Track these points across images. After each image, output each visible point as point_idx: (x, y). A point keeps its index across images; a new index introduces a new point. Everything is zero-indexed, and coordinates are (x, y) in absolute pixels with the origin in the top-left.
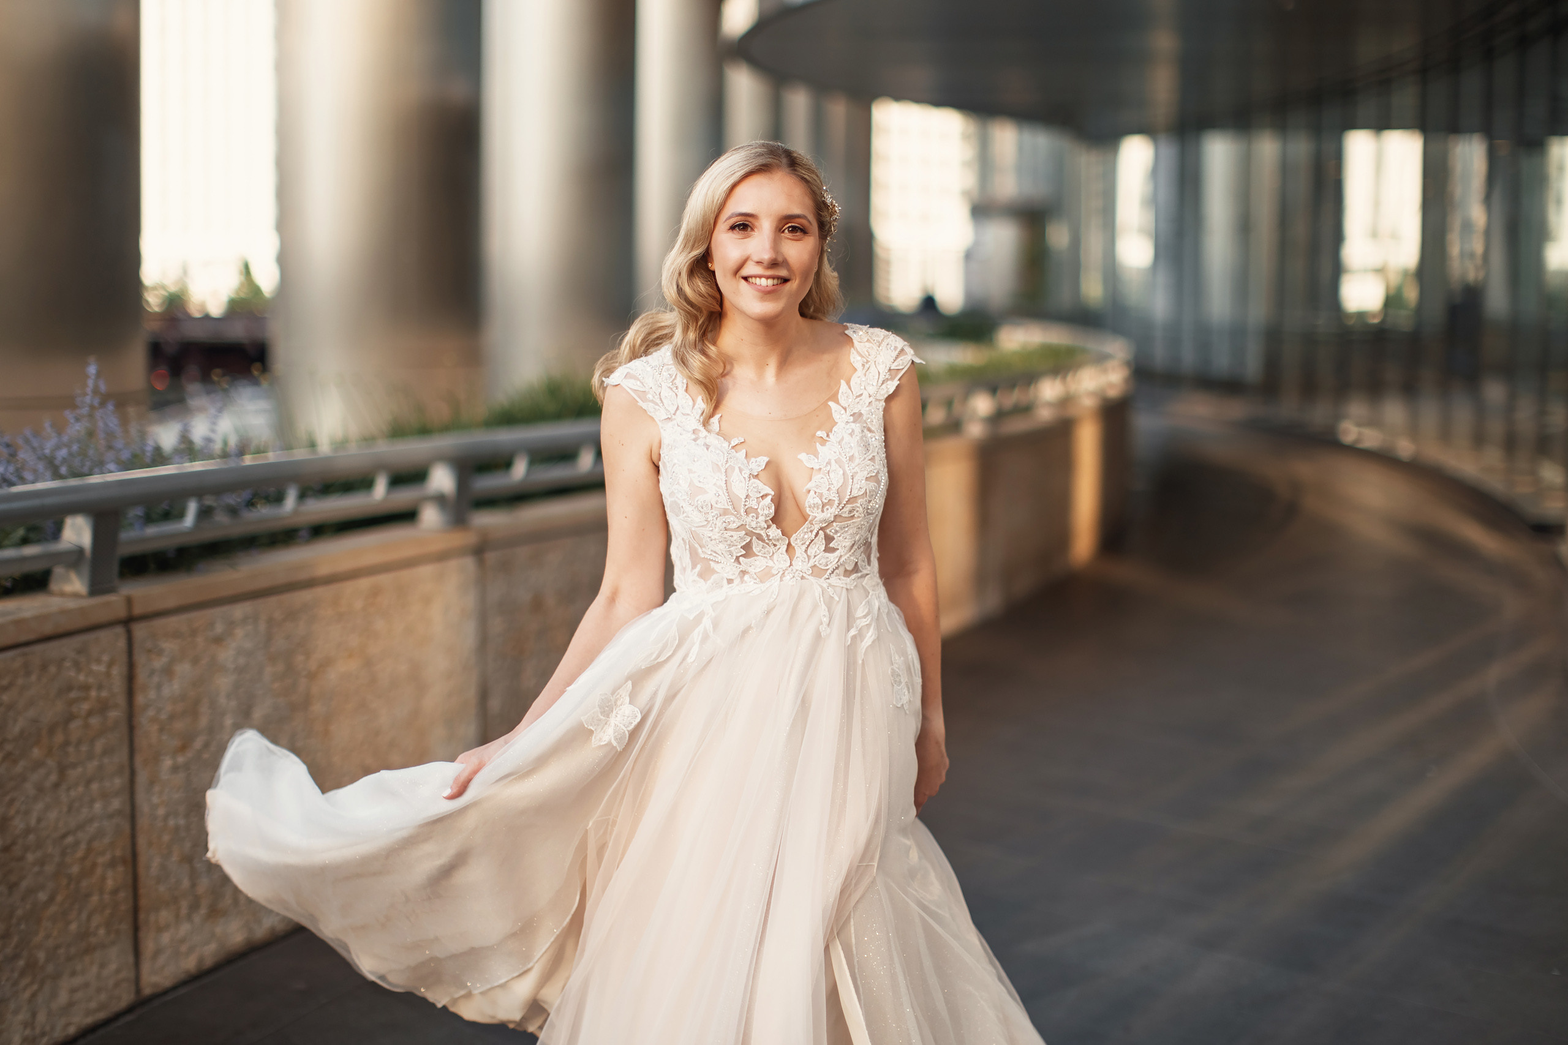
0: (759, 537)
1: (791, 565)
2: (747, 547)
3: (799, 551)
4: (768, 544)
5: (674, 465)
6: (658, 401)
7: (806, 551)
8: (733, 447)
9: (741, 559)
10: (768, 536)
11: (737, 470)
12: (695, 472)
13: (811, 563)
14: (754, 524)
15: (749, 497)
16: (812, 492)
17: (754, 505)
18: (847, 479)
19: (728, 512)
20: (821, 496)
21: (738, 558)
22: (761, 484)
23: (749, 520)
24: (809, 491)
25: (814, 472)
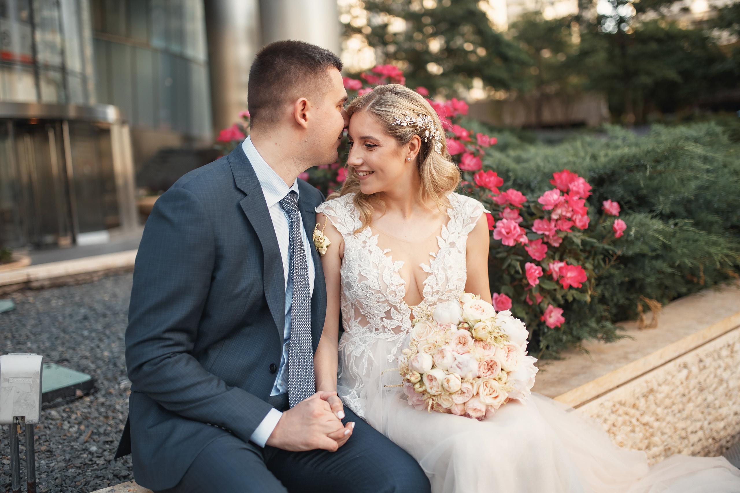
0: (396, 308)
2: (388, 313)
4: (400, 312)
5: (350, 261)
6: (344, 223)
8: (385, 254)
9: (384, 319)
10: (401, 308)
11: (387, 268)
12: (362, 267)
14: (393, 300)
15: (392, 284)
16: (427, 285)
17: (394, 288)
18: (447, 279)
19: (379, 292)
20: (432, 288)
21: (382, 318)
22: (400, 277)
23: (391, 297)
24: (425, 284)
25: (428, 274)
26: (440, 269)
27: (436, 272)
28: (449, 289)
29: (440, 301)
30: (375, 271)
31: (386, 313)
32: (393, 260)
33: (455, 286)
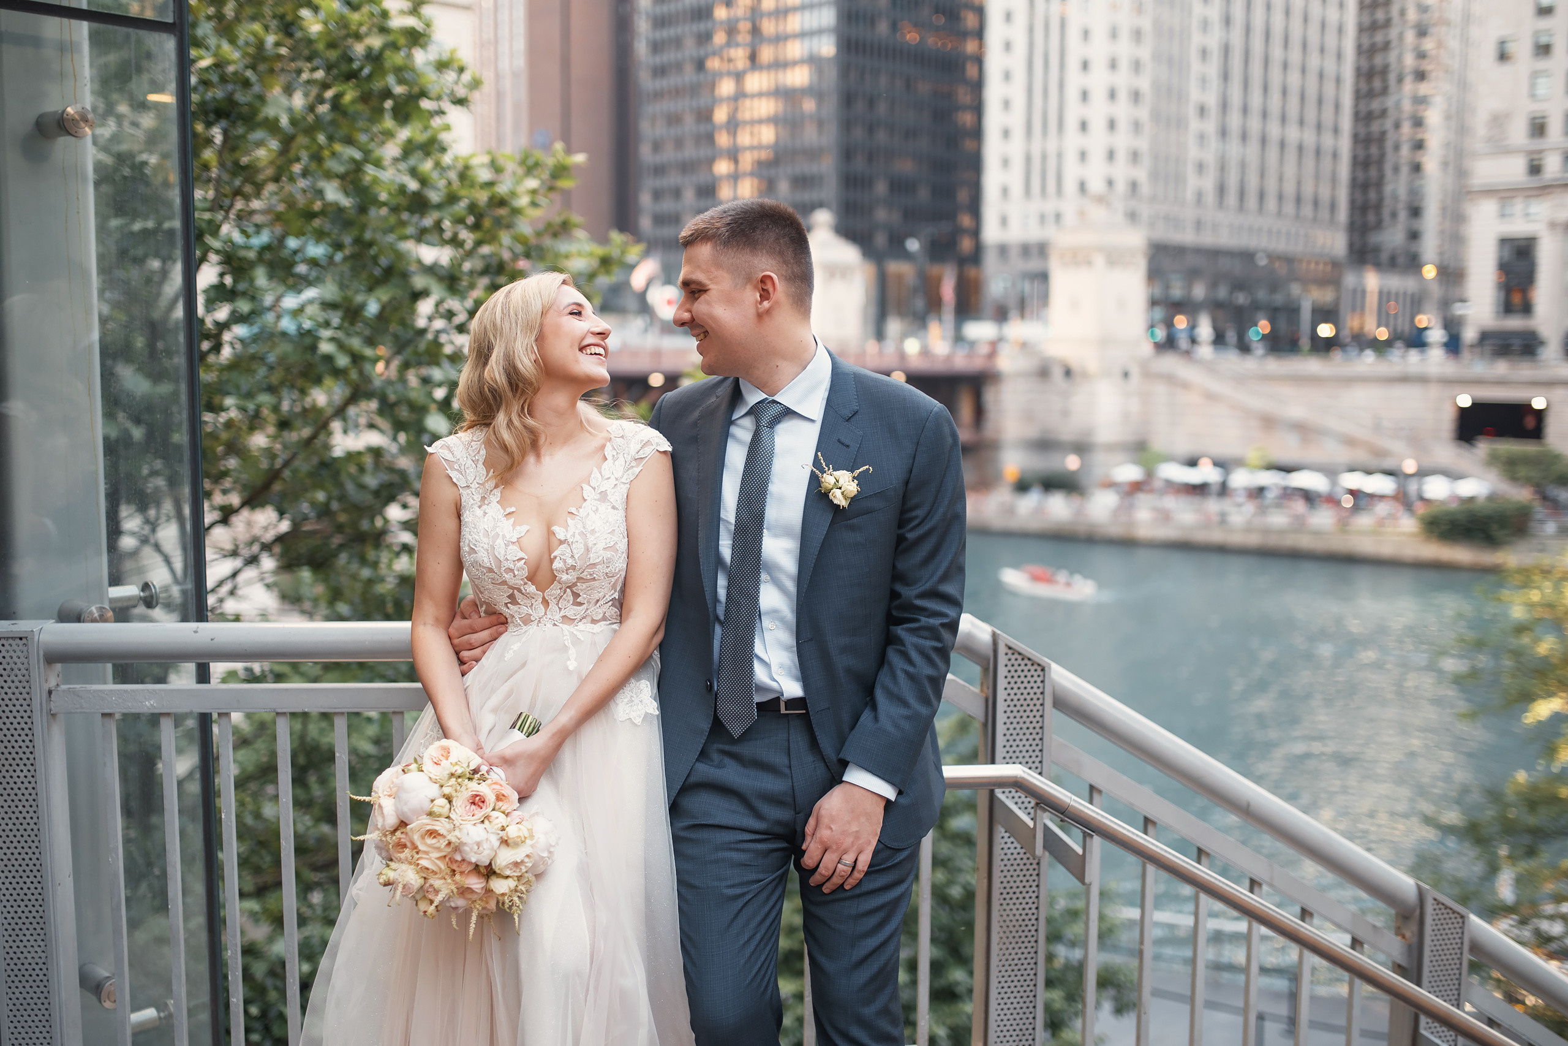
0: (520, 591)
1: (546, 614)
2: (512, 597)
3: (552, 605)
4: (526, 597)
7: (557, 604)
8: (506, 515)
9: (509, 605)
10: (527, 590)
13: (562, 613)
14: (513, 581)
15: (507, 560)
16: (558, 558)
17: (512, 566)
18: (588, 550)
19: (491, 570)
20: (565, 561)
21: (506, 604)
22: (518, 550)
23: (508, 577)
24: (555, 557)
25: (561, 542)
26: (577, 535)
27: (570, 540)
28: (592, 562)
29: (582, 581)
30: (485, 540)
31: (509, 597)
32: (514, 525)
33: (601, 558)
